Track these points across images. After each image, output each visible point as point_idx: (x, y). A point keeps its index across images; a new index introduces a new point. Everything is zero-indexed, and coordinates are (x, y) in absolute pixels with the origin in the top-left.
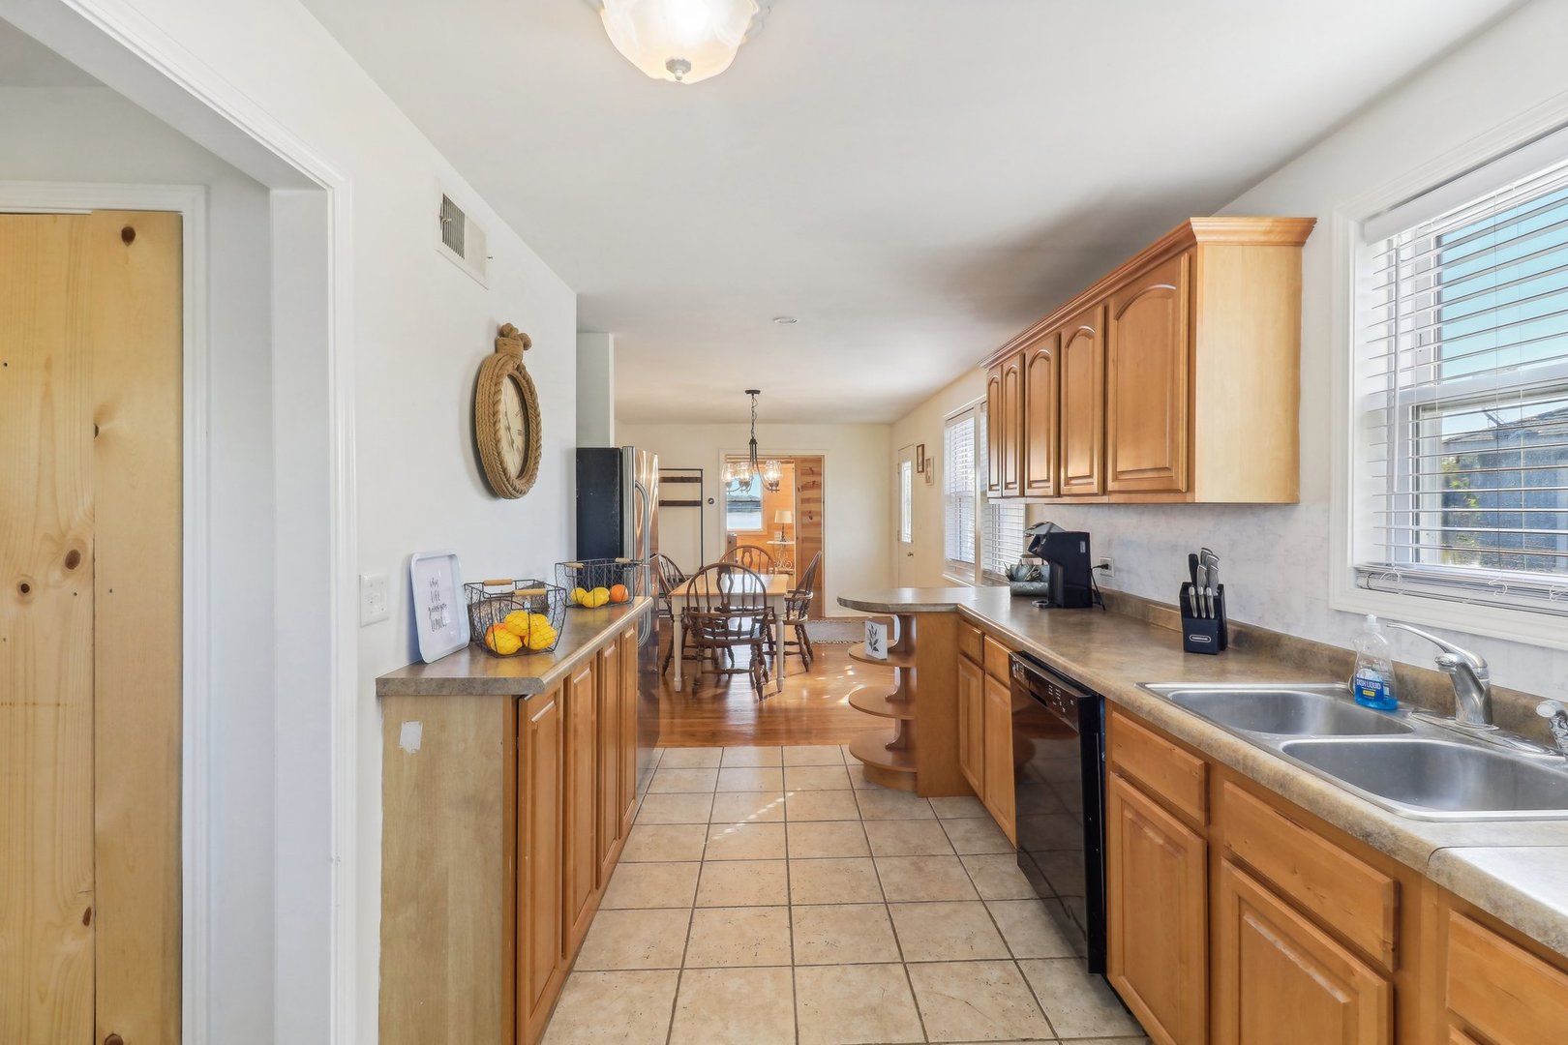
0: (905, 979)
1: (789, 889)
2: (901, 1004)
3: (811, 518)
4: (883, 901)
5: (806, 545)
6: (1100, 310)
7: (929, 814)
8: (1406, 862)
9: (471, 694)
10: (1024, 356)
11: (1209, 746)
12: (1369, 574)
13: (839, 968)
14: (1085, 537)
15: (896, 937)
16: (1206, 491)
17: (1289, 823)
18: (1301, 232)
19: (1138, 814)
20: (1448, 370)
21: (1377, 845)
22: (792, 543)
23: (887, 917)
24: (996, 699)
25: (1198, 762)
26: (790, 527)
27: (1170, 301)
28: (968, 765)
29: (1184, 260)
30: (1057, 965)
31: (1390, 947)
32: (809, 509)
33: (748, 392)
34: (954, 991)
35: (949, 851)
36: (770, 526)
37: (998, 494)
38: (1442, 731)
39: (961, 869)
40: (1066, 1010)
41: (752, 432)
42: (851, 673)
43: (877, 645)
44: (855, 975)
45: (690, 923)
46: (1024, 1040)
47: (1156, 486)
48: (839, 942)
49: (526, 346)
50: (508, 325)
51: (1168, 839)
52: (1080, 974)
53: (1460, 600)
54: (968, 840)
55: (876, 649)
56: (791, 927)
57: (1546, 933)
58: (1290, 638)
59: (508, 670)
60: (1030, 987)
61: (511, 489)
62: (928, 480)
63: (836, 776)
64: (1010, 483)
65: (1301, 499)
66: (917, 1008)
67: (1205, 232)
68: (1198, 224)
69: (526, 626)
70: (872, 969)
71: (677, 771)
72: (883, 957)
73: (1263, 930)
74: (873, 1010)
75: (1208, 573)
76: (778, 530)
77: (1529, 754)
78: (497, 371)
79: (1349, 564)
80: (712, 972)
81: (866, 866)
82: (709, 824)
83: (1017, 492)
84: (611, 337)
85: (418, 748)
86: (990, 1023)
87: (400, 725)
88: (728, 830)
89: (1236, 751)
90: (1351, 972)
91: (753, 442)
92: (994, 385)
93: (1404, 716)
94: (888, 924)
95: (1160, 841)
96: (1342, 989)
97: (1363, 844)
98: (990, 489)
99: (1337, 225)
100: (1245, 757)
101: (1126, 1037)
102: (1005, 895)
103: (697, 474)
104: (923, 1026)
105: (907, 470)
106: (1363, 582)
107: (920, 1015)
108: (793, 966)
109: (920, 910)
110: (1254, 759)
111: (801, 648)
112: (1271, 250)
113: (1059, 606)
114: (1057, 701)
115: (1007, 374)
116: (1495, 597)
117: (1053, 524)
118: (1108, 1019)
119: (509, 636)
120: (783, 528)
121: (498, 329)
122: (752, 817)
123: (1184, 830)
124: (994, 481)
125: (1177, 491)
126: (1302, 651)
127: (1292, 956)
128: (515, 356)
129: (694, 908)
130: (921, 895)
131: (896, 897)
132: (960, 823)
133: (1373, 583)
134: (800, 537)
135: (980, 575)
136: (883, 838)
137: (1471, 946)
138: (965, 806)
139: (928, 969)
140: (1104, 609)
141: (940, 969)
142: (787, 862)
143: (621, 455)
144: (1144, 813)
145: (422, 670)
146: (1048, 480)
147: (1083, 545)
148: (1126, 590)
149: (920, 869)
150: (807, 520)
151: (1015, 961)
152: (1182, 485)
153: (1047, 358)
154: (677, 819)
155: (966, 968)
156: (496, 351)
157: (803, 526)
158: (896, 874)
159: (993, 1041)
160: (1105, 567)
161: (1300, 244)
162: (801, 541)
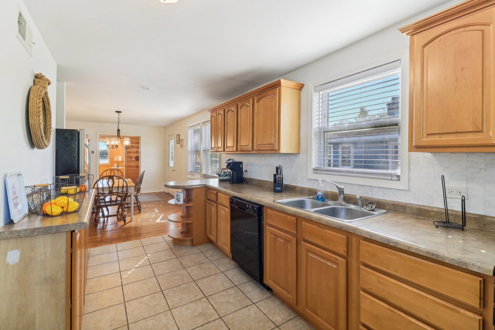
0: (208, 302)
1: (160, 286)
2: (209, 309)
3: (131, 159)
4: (193, 281)
5: (129, 168)
6: (251, 100)
7: (198, 251)
8: (351, 232)
9: (50, 233)
10: (225, 110)
11: (299, 214)
12: (316, 170)
13: (186, 305)
14: (241, 163)
15: (201, 290)
16: (283, 150)
17: (320, 229)
18: (301, 87)
19: (275, 235)
20: (330, 124)
21: (344, 229)
22: (122, 168)
23: (196, 285)
24: (223, 212)
25: (295, 219)
26: (121, 162)
27: (274, 100)
28: (211, 233)
29: (278, 89)
30: (247, 284)
31: (346, 251)
32: (130, 156)
33: (117, 112)
34: (223, 300)
35: (208, 260)
36: (112, 162)
37: (215, 150)
38: (336, 204)
39: (213, 265)
40: (254, 295)
41: (118, 127)
42: (157, 211)
43: (179, 200)
44: (192, 306)
45: (125, 308)
46: (246, 307)
47: (269, 149)
48: (183, 297)
49: (49, 84)
50: (40, 74)
51: (285, 240)
52: (253, 284)
53: (335, 175)
54: (212, 256)
55: (179, 201)
56: (165, 298)
57: (381, 239)
58: (298, 187)
59: (57, 222)
60: (243, 292)
61: (43, 145)
62: (181, 146)
63: (164, 245)
64: (219, 147)
65: (301, 152)
66: (214, 308)
67: (283, 83)
68: (283, 81)
69: (67, 202)
70: (196, 302)
71: (99, 256)
72: (199, 297)
73: (314, 256)
74: (201, 314)
75: (281, 172)
76: (115, 163)
77: (352, 207)
78: (39, 93)
79: (312, 168)
80: (141, 322)
81: (184, 272)
82: (120, 272)
83: (222, 150)
84: (65, 84)
85: (18, 262)
86: (236, 305)
87: (7, 253)
88: (129, 273)
89: (306, 214)
90: (337, 260)
91: (118, 130)
92: (213, 118)
93: (327, 202)
94: (197, 287)
95: (282, 241)
96: (334, 264)
97: (340, 230)
98: (211, 149)
99: (309, 86)
100: (309, 215)
101: (269, 297)
102: (228, 269)
104: (218, 313)
105: (172, 143)
106: (315, 172)
107: (215, 310)
108: (170, 310)
109: (205, 280)
110: (311, 215)
111: (138, 205)
112: (295, 90)
113: (235, 183)
114: (250, 209)
115: (218, 115)
116: (343, 174)
117: (234, 159)
118: (264, 294)
119: (58, 207)
120: (118, 162)
121: (34, 75)
122: (137, 266)
123: (290, 237)
124: (213, 146)
125: (276, 150)
126: (301, 190)
127: (322, 260)
128: (44, 88)
129: (125, 302)
130: (204, 275)
131: (197, 278)
132: (209, 251)
133: (317, 172)
134: (127, 165)
135: (202, 176)
136: (186, 261)
137: (365, 246)
138: (209, 246)
139: (213, 296)
140: (247, 183)
141: (217, 295)
142: (156, 277)
143: (79, 133)
144: (278, 235)
145: (13, 227)
146: (221, 147)
147: (241, 165)
148: (252, 177)
149: (201, 268)
150: (129, 159)
151: (236, 286)
152: (277, 149)
153: (233, 111)
154: (105, 273)
155: (224, 292)
156: (34, 84)
157: (128, 162)
158: (195, 272)
159: (238, 310)
160: (246, 171)
161: (300, 90)
162: (128, 166)
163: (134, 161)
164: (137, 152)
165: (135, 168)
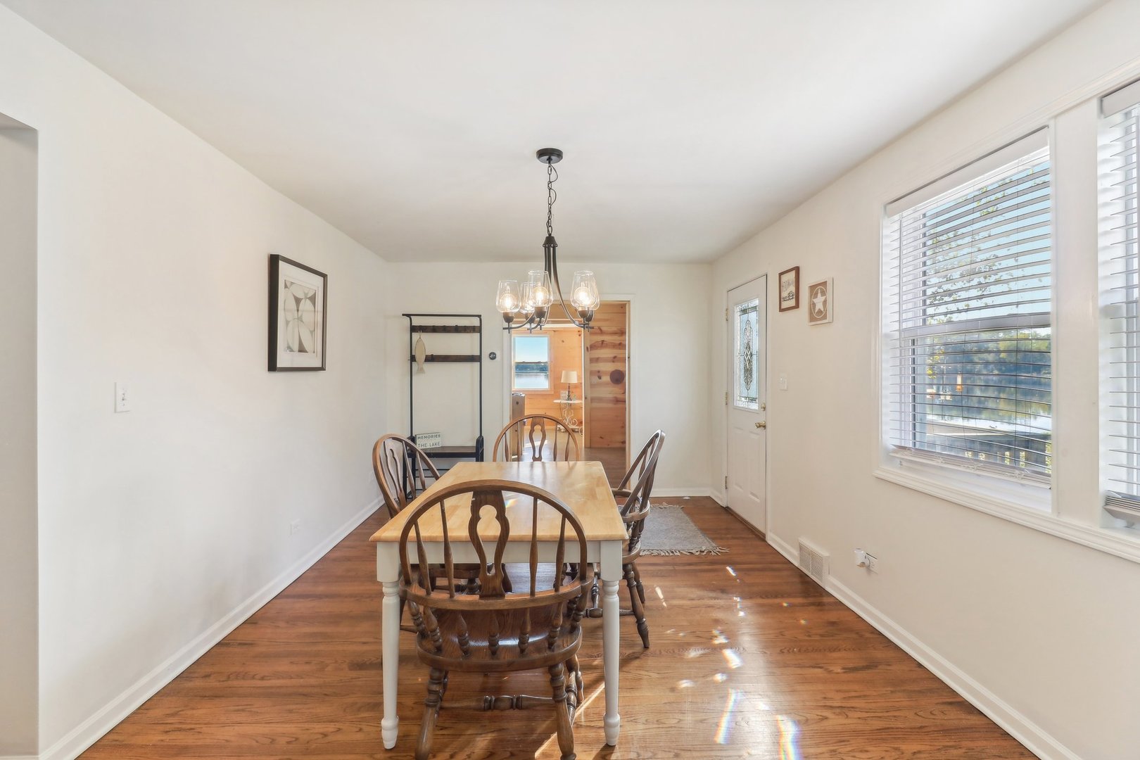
3: (600, 378)
5: (595, 405)
22: (579, 402)
26: (577, 386)
32: (597, 369)
33: (543, 154)
36: (557, 386)
62: (815, 317)
76: (564, 389)
91: (550, 241)
103: (475, 322)
120: (569, 388)
134: (589, 397)
150: (595, 379)
157: (592, 386)
162: (593, 400)
163: (607, 384)
164: (615, 357)
165: (610, 405)
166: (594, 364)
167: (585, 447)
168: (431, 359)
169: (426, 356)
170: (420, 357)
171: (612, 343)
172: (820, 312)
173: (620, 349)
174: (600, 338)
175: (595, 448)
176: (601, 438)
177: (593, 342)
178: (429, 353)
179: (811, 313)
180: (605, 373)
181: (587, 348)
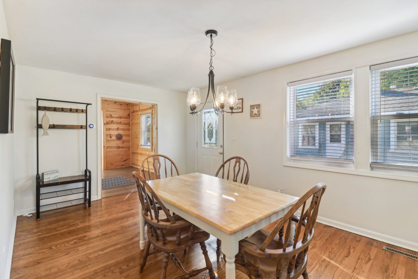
3: (111, 137)
5: (108, 150)
32: (110, 133)
150: (109, 138)
157: (107, 141)
162: (107, 147)
163: (114, 140)
164: (118, 128)
165: (115, 150)
166: (108, 131)
167: (104, 169)
168: (53, 127)
169: (50, 125)
170: (45, 125)
171: (117, 122)
172: (256, 114)
173: (120, 125)
174: (111, 119)
175: (108, 169)
176: (112, 164)
177: (108, 121)
178: (52, 123)
179: (251, 114)
180: (113, 135)
181: (105, 124)
